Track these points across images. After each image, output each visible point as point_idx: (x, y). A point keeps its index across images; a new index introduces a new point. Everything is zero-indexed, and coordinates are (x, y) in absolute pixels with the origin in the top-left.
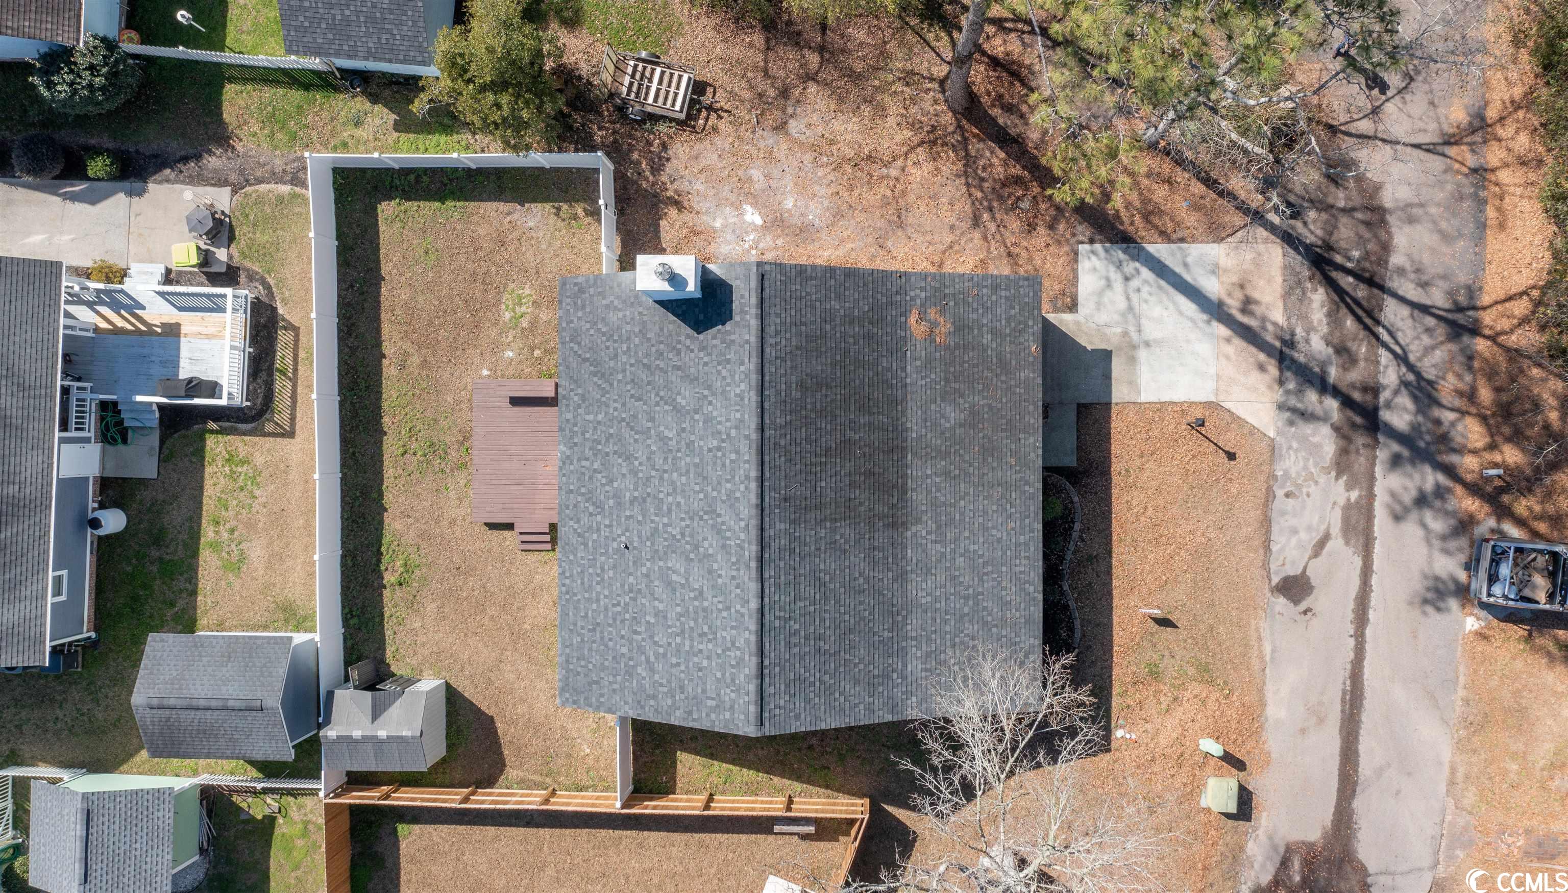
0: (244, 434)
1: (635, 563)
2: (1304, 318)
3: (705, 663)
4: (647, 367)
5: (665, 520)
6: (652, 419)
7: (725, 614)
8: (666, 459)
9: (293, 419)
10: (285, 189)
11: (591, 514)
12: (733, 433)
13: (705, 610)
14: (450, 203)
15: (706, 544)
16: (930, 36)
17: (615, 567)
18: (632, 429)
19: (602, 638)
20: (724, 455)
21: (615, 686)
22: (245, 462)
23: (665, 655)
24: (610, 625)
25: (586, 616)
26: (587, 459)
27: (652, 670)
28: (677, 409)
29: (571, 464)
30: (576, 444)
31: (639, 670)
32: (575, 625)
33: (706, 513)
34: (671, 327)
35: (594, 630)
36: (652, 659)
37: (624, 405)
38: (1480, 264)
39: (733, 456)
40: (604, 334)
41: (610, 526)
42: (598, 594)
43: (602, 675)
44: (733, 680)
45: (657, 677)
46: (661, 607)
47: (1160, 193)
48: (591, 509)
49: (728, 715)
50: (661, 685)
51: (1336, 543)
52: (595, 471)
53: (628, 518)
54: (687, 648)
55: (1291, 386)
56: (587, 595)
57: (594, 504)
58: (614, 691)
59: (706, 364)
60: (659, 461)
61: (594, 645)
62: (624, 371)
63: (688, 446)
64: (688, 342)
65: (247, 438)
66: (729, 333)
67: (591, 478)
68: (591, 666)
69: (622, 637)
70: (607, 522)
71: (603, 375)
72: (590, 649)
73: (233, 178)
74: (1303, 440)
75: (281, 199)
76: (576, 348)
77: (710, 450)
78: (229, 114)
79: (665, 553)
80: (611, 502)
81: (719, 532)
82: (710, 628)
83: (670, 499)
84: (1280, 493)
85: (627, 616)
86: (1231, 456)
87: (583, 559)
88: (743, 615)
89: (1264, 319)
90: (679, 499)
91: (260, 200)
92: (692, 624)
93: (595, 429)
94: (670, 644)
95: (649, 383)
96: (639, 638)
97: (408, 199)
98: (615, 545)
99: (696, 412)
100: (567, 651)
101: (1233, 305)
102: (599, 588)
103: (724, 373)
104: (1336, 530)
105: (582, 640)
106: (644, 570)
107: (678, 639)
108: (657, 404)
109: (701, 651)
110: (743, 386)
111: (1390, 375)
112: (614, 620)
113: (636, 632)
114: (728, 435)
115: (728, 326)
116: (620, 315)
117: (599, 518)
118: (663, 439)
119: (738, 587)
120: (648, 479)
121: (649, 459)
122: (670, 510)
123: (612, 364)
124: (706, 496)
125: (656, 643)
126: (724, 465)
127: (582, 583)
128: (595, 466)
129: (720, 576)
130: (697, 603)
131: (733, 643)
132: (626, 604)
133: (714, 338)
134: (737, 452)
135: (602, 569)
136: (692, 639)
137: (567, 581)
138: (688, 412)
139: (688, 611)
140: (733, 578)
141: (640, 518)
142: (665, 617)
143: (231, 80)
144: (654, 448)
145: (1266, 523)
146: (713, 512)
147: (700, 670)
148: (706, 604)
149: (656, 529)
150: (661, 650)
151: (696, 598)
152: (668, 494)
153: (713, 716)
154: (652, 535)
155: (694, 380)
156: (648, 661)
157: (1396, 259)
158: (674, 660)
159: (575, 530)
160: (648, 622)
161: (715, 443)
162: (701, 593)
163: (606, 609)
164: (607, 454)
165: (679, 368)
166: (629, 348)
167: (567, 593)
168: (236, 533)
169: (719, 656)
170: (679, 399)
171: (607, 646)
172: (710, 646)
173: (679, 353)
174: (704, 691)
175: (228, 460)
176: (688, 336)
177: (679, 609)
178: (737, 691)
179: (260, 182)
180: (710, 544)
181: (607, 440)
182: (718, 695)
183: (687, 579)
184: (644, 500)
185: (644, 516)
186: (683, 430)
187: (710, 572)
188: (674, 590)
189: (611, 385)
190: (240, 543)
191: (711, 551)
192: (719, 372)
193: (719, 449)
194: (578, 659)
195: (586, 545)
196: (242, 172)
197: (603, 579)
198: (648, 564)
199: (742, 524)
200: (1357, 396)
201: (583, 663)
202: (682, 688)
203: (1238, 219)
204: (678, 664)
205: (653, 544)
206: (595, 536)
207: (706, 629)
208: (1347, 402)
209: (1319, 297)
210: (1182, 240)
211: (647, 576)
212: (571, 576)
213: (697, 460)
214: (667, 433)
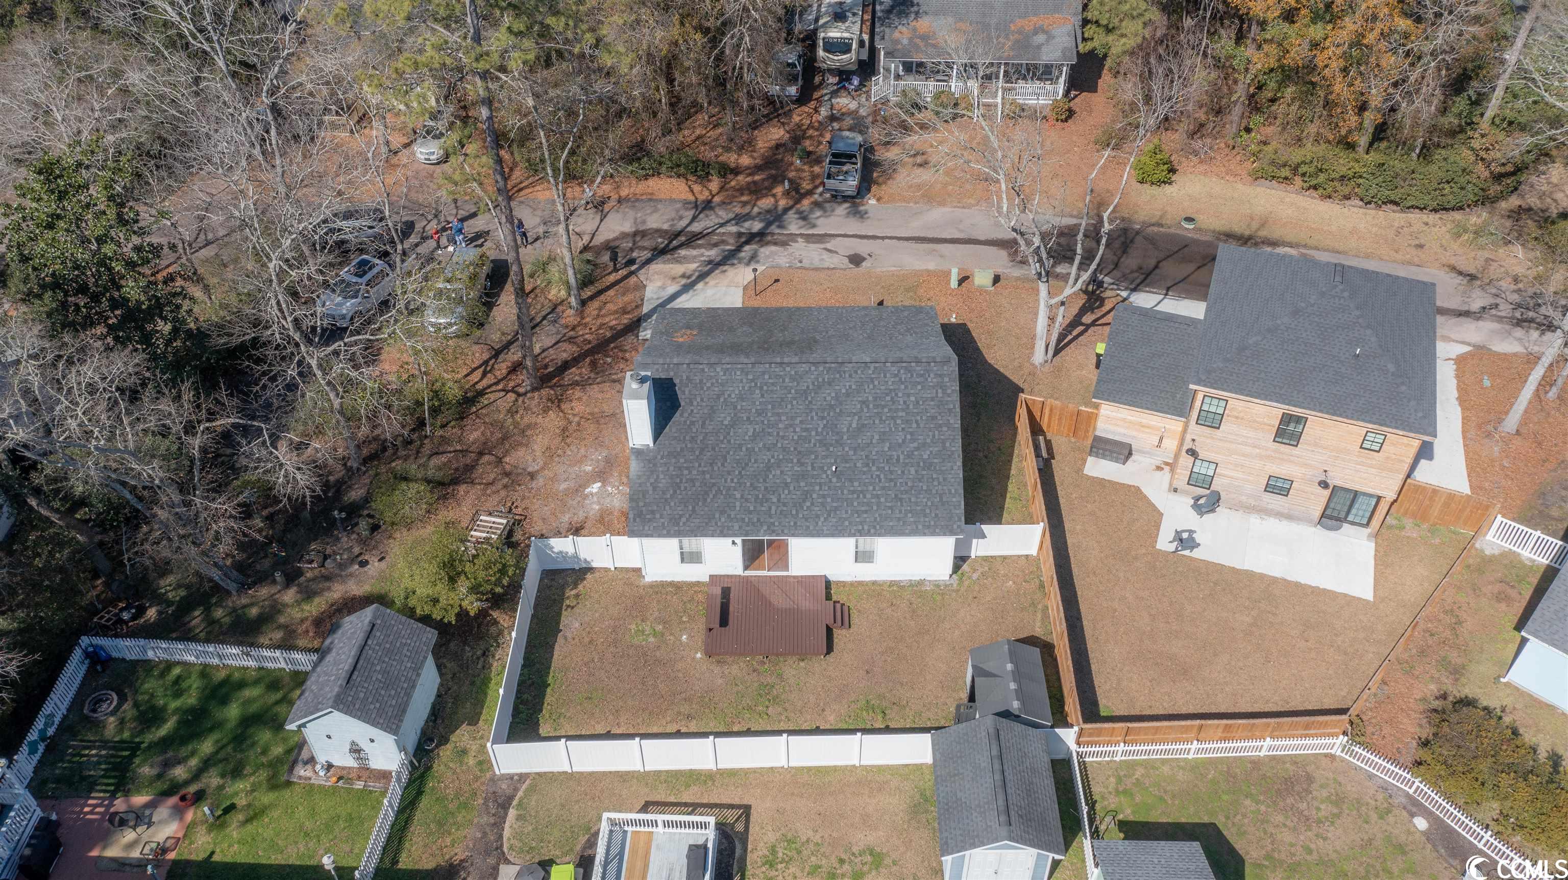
0: (745, 850)
1: (846, 462)
2: (695, 257)
3: (913, 399)
4: (702, 450)
5: (813, 433)
6: (740, 446)
7: (876, 383)
8: (769, 434)
9: (731, 806)
10: (512, 813)
11: (812, 504)
12: (750, 377)
13: (875, 399)
14: (550, 680)
15: (828, 398)
16: (486, 402)
17: (851, 481)
18: (747, 464)
19: (906, 492)
20: (766, 384)
21: (941, 480)
22: (773, 850)
23: (912, 434)
24: (895, 485)
25: (891, 508)
26: (770, 508)
27: (924, 444)
28: (733, 425)
29: (773, 524)
30: (759, 520)
31: (925, 457)
32: (899, 519)
33: (806, 398)
34: (674, 430)
35: (901, 500)
36: (915, 445)
37: (729, 473)
38: (672, 201)
39: (767, 377)
40: (675, 492)
41: (820, 484)
42: (874, 496)
43: (934, 491)
44: (922, 375)
45: (928, 441)
46: (877, 437)
47: (610, 306)
48: (808, 504)
49: (946, 379)
50: (934, 436)
51: (828, 246)
52: (779, 500)
53: (813, 468)
54: (904, 414)
55: (736, 262)
56: (875, 508)
57: (804, 501)
58: (945, 479)
59: (702, 400)
60: (770, 440)
61: (913, 500)
62: (704, 472)
63: (759, 414)
64: (686, 415)
65: (750, 847)
66: (681, 381)
67: (784, 505)
68: (929, 503)
69: (903, 472)
70: (817, 488)
71: (706, 493)
72: (916, 504)
73: (491, 861)
74: (768, 257)
75: (519, 818)
76: (684, 520)
77: (762, 396)
78: (428, 864)
79: (838, 433)
80: (802, 484)
81: (819, 387)
82: (887, 395)
83: (798, 430)
84: (799, 265)
85: (887, 468)
86: (777, 281)
87: (846, 512)
88: (875, 368)
89: (695, 271)
90: (797, 422)
91: (517, 835)
92: (886, 410)
93: (747, 500)
94: (903, 429)
95: (713, 449)
96: (902, 457)
97: (541, 711)
98: (834, 480)
99: (735, 408)
100: (920, 527)
101: (684, 281)
102: (868, 496)
103: (709, 385)
104: (822, 246)
105: (911, 512)
106: (851, 453)
107: (899, 422)
108: (729, 442)
109: (905, 402)
110: (718, 369)
111: (733, 229)
112: (891, 480)
113: (898, 460)
114: (752, 380)
115: (677, 381)
116: (661, 476)
117: (815, 496)
118: (755, 436)
119: (856, 372)
120: (784, 449)
121: (769, 450)
122: (807, 430)
123: (697, 484)
124: (795, 399)
125: (904, 441)
126: (773, 384)
127: (866, 512)
128: (775, 500)
129: (850, 387)
130: (871, 406)
131: (896, 375)
132: (878, 469)
133: (684, 393)
134: (764, 373)
135: (853, 492)
136: (897, 410)
137: (866, 527)
138: (735, 415)
139: (877, 413)
140: (850, 376)
141: (813, 457)
142: (884, 433)
143: (395, 862)
144: (761, 445)
145: (816, 269)
146: (805, 392)
147: (918, 402)
148: (871, 398)
149: (820, 441)
150: (909, 437)
151: (868, 407)
152: (795, 432)
153: (949, 391)
154: (825, 445)
155: (713, 410)
156: (917, 449)
157: (666, 227)
158: (914, 425)
159: (826, 519)
160: (889, 448)
161: (758, 391)
162: (863, 402)
163: (883, 488)
164: (766, 488)
165: (704, 423)
166: (687, 468)
167: (875, 527)
168: (844, 856)
169: (906, 387)
170: (726, 422)
171: (912, 487)
172: (900, 395)
173: (693, 423)
174: (932, 399)
175: (771, 866)
176: (681, 415)
177: (877, 422)
178: (928, 371)
179: (501, 837)
180: (828, 394)
181: (755, 488)
182: (933, 387)
183: (855, 414)
184: (800, 452)
185: (811, 453)
186: (748, 418)
187: (848, 395)
188: (864, 426)
189: (714, 484)
190: (853, 854)
191: (833, 395)
192: (708, 388)
193: (761, 388)
194: (925, 516)
195: (836, 509)
196: (487, 853)
197: (862, 492)
198: (847, 449)
199: (813, 368)
200: (743, 240)
201: (928, 511)
202: (934, 418)
203: (633, 280)
204: (917, 422)
205: (831, 445)
206: (829, 500)
207: (888, 398)
208: (747, 242)
209: (683, 252)
210: (642, 300)
211: (855, 450)
212: (861, 523)
213: (770, 407)
214: (750, 433)
